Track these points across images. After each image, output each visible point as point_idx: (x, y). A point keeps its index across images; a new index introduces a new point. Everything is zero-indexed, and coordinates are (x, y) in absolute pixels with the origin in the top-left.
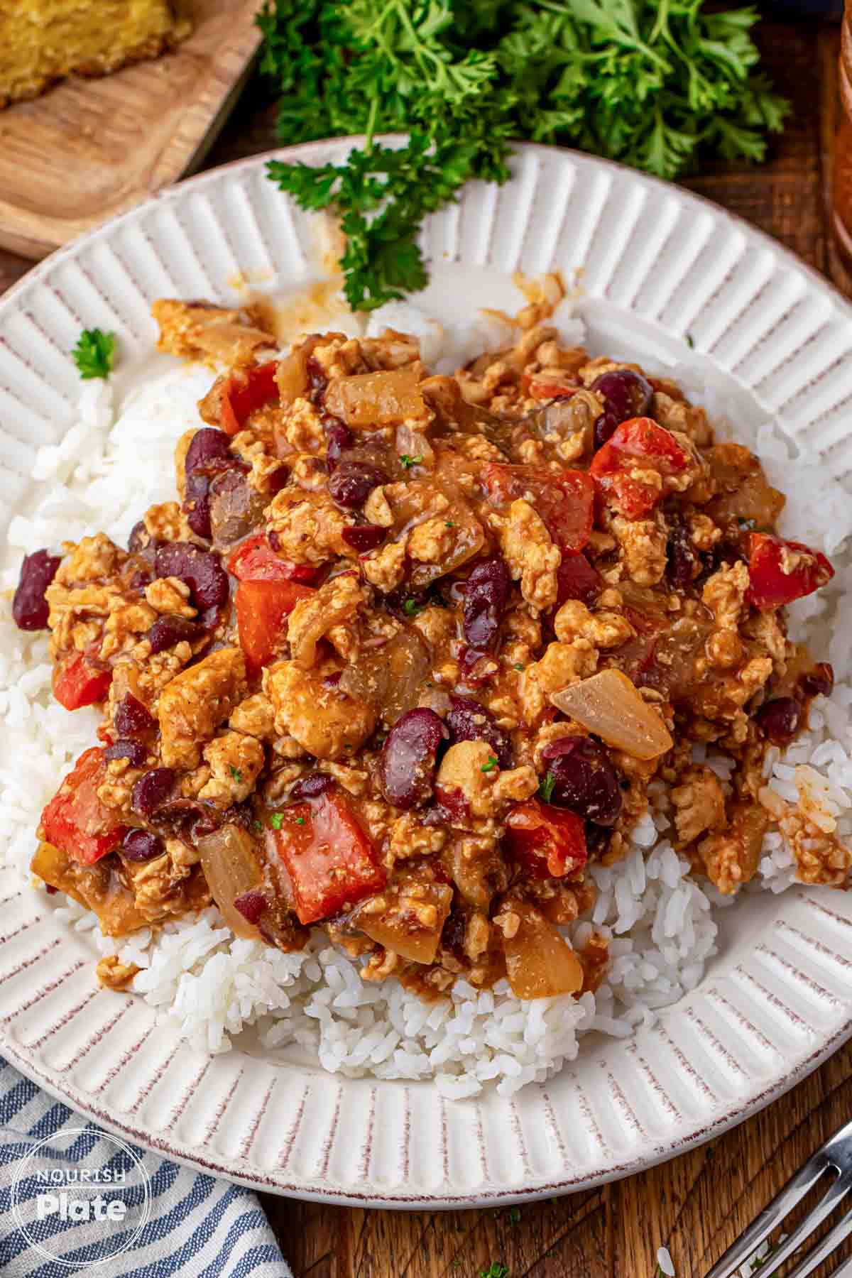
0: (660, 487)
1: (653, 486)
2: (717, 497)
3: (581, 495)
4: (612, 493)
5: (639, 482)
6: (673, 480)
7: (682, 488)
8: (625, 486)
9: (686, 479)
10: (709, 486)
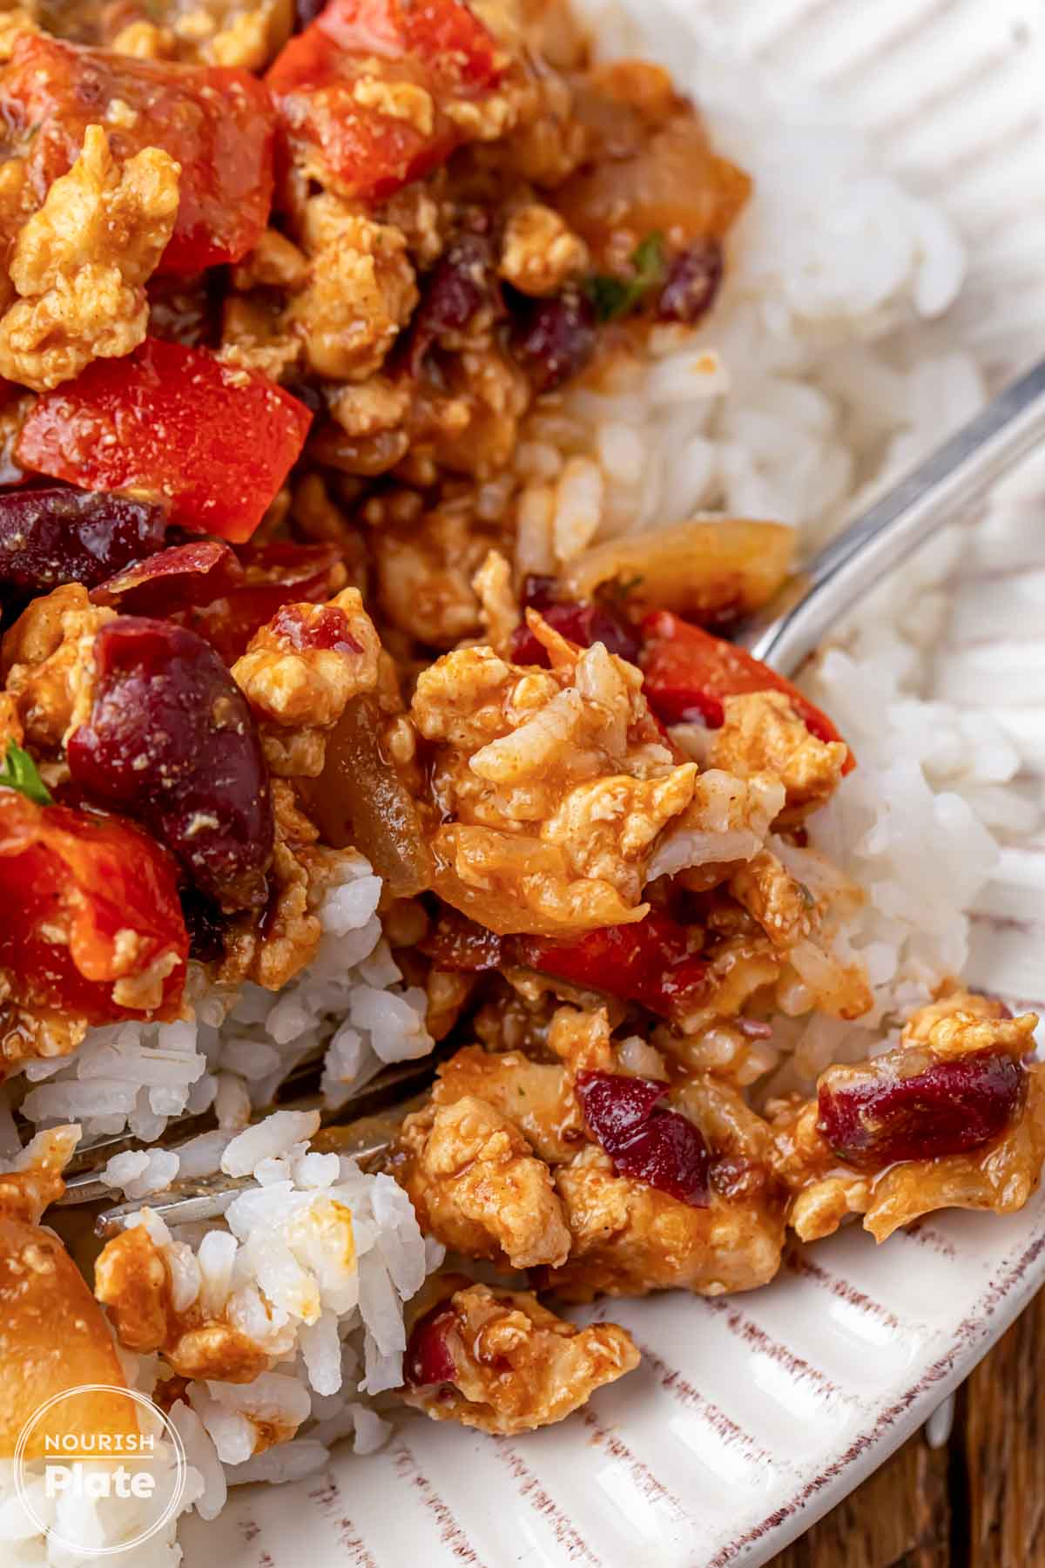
0: (425, 124)
1: (407, 124)
2: (586, 170)
3: (241, 121)
4: (308, 133)
5: (372, 112)
6: (466, 111)
7: (491, 131)
8: (339, 115)
9: (499, 108)
10: (565, 136)
